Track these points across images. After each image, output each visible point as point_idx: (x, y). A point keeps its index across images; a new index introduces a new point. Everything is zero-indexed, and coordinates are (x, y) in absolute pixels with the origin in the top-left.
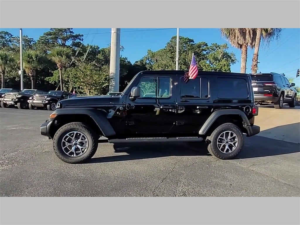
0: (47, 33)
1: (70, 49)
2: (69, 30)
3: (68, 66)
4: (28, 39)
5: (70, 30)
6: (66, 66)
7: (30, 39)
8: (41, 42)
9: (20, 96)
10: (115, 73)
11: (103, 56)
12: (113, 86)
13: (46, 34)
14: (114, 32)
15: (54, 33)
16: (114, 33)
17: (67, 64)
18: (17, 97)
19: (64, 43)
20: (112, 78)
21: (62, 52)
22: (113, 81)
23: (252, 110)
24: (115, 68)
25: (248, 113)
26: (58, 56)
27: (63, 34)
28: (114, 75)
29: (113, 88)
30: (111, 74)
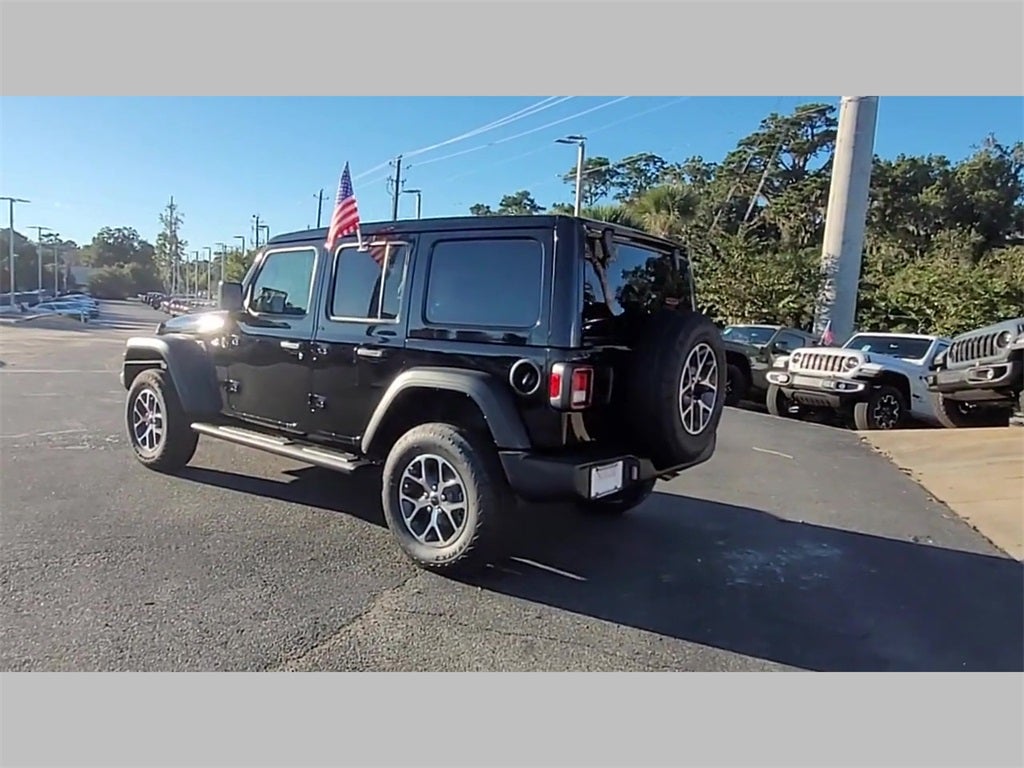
0: (748, 138)
1: (815, 181)
2: (825, 114)
3: (806, 241)
4: (704, 168)
5: (828, 116)
6: (800, 240)
7: (707, 166)
8: (727, 171)
10: (838, 255)
11: (942, 195)
13: (747, 144)
14: (850, 101)
15: (769, 136)
16: (849, 103)
17: (803, 234)
19: (801, 164)
20: (825, 276)
21: (668, 198)
22: (829, 285)
23: (547, 381)
24: (841, 238)
25: (530, 393)
26: (658, 211)
27: (802, 135)
28: (835, 264)
29: (825, 313)
30: (826, 258)
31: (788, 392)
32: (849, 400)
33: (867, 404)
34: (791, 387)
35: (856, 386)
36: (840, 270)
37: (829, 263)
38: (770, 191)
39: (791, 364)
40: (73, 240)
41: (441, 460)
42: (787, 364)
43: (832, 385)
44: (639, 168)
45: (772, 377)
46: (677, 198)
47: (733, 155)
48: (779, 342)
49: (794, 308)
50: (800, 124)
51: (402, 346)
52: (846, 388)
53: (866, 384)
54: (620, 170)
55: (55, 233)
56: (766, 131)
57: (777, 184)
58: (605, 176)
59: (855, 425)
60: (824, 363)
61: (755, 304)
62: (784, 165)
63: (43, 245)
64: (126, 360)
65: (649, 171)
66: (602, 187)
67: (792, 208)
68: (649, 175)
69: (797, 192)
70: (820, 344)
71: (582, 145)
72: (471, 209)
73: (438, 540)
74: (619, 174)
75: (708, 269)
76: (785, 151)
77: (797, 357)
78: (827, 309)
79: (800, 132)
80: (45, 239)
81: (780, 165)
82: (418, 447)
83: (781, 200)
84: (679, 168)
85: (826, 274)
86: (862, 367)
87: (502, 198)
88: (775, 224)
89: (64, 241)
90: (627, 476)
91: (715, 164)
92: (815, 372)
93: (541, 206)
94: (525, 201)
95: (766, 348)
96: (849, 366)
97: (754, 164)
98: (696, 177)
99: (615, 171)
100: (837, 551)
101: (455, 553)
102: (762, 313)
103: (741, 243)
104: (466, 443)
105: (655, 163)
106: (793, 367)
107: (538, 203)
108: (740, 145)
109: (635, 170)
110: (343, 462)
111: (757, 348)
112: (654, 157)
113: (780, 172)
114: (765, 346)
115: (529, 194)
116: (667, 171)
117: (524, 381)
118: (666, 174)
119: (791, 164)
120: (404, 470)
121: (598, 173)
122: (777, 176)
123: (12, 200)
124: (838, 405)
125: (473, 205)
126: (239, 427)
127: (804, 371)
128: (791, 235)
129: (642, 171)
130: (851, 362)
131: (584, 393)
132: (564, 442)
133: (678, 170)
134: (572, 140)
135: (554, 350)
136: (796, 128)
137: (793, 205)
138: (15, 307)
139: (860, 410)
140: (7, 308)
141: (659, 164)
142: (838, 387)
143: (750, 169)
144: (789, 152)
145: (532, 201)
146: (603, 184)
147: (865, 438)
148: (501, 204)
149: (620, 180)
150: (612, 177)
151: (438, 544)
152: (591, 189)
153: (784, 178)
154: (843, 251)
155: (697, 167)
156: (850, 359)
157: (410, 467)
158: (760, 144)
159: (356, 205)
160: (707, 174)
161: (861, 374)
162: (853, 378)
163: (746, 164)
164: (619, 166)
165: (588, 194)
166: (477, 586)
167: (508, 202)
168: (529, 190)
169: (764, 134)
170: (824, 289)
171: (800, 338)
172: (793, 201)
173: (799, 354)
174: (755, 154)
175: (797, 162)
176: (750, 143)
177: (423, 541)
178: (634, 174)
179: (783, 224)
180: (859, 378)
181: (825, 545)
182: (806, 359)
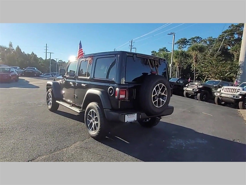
0: (225, 31)
4: (213, 39)
8: (219, 40)
9: (201, 87)
10: (243, 61)
12: (241, 74)
13: (224, 33)
18: (199, 87)
20: (240, 67)
21: (196, 47)
22: (241, 69)
23: (115, 92)
24: (244, 57)
25: (111, 95)
26: (193, 51)
27: (241, 30)
28: (243, 64)
29: (240, 77)
30: (240, 62)
31: (220, 98)
32: (237, 101)
33: (242, 102)
34: (221, 97)
35: (239, 97)
36: (244, 65)
37: (241, 63)
38: (231, 45)
39: (222, 91)
40: (65, 61)
41: (94, 111)
42: (220, 91)
43: (232, 96)
44: (195, 40)
45: (216, 94)
46: (198, 47)
47: (220, 36)
48: (220, 85)
49: (231, 76)
50: (240, 26)
51: (89, 83)
52: (236, 98)
53: (242, 96)
54: (190, 41)
55: (61, 60)
56: (230, 29)
57: (233, 43)
58: (186, 42)
59: (239, 108)
60: (231, 90)
61: (219, 75)
62: (235, 38)
63: (59, 62)
64: (47, 86)
65: (197, 41)
66: (185, 46)
67: (237, 49)
68: (197, 42)
69: (239, 45)
70: (234, 85)
71: (174, 35)
72: (151, 52)
73: (93, 130)
74: (189, 42)
75: (206, 66)
76: (236, 34)
77: (223, 89)
78: (240, 76)
79: (240, 29)
80: (59, 61)
81: (234, 38)
82: (90, 108)
83: (234, 47)
84: (206, 40)
85: (240, 66)
86: (241, 92)
87: (159, 49)
88: (233, 54)
89: (63, 61)
90: (138, 117)
91: (216, 38)
92: (228, 93)
93: (169, 51)
94: (165, 50)
95: (217, 86)
96: (238, 91)
97: (227, 38)
98: (210, 42)
99: (188, 41)
100: (206, 142)
101: (96, 134)
102: (221, 77)
103: (215, 58)
104: (99, 107)
105: (199, 39)
106: (222, 92)
107: (168, 50)
108: (222, 33)
109: (193, 41)
110: (78, 110)
111: (214, 86)
112: (199, 37)
113: (234, 40)
114: (216, 86)
115: (166, 48)
116: (203, 41)
117: (111, 92)
118: (202, 41)
119: (238, 37)
120: (88, 113)
121: (184, 42)
122: (233, 41)
123: (51, 53)
124: (234, 102)
125: (152, 51)
126: (63, 102)
127: (225, 92)
128: (237, 56)
129: (196, 41)
130: (238, 90)
131: (124, 95)
132: (119, 108)
133: (205, 40)
134: (172, 34)
135: (117, 84)
136: (239, 27)
137: (238, 48)
138: (51, 76)
139: (240, 104)
140: (49, 76)
141: (200, 39)
142: (234, 97)
143: (225, 39)
144: (237, 34)
145: (167, 50)
146: (185, 45)
147: (240, 111)
148: (159, 51)
149: (189, 43)
150: (187, 43)
151: (93, 131)
152: (182, 46)
153: (235, 41)
154: (245, 60)
155: (211, 39)
156: (238, 89)
157: (89, 112)
158: (228, 32)
159: (83, 50)
160: (214, 41)
161: (241, 94)
162: (239, 95)
163: (224, 38)
164: (190, 40)
165: (181, 47)
166: (100, 142)
167: (161, 50)
168: (166, 47)
169: (229, 30)
170: (239, 71)
171: (228, 83)
172: (237, 47)
173: (224, 88)
174: (227, 35)
175: (239, 37)
176: (225, 32)
177: (91, 130)
178: (193, 42)
179: (235, 53)
180: (240, 95)
181: (204, 140)
182: (226, 89)
